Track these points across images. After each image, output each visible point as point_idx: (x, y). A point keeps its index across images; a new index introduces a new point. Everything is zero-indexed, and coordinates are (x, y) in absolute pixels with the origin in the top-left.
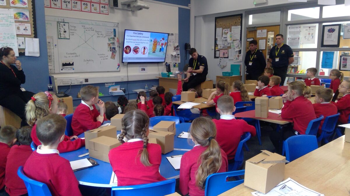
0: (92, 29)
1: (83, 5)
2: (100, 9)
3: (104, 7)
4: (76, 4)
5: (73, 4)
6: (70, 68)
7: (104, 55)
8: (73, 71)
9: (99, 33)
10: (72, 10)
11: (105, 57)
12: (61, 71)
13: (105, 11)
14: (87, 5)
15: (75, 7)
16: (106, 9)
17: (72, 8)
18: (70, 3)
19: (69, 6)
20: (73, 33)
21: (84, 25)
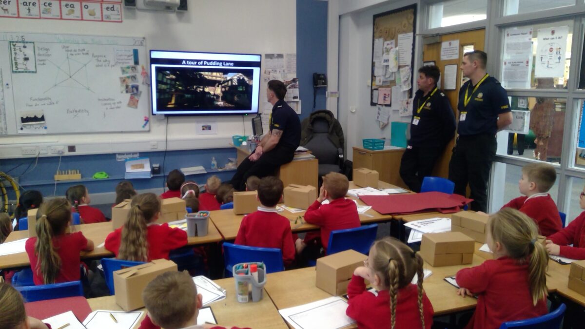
0: (84, 52)
1: (64, 8)
2: (102, 13)
3: (113, 9)
4: (48, 7)
5: (43, 7)
6: (38, 126)
7: (113, 100)
8: (44, 131)
9: (99, 59)
10: (40, 18)
11: (114, 104)
12: (20, 132)
13: (114, 15)
14: (72, 6)
15: (47, 11)
16: (116, 12)
17: (41, 14)
18: (37, 5)
19: (35, 11)
20: (44, 60)
21: (66, 45)
